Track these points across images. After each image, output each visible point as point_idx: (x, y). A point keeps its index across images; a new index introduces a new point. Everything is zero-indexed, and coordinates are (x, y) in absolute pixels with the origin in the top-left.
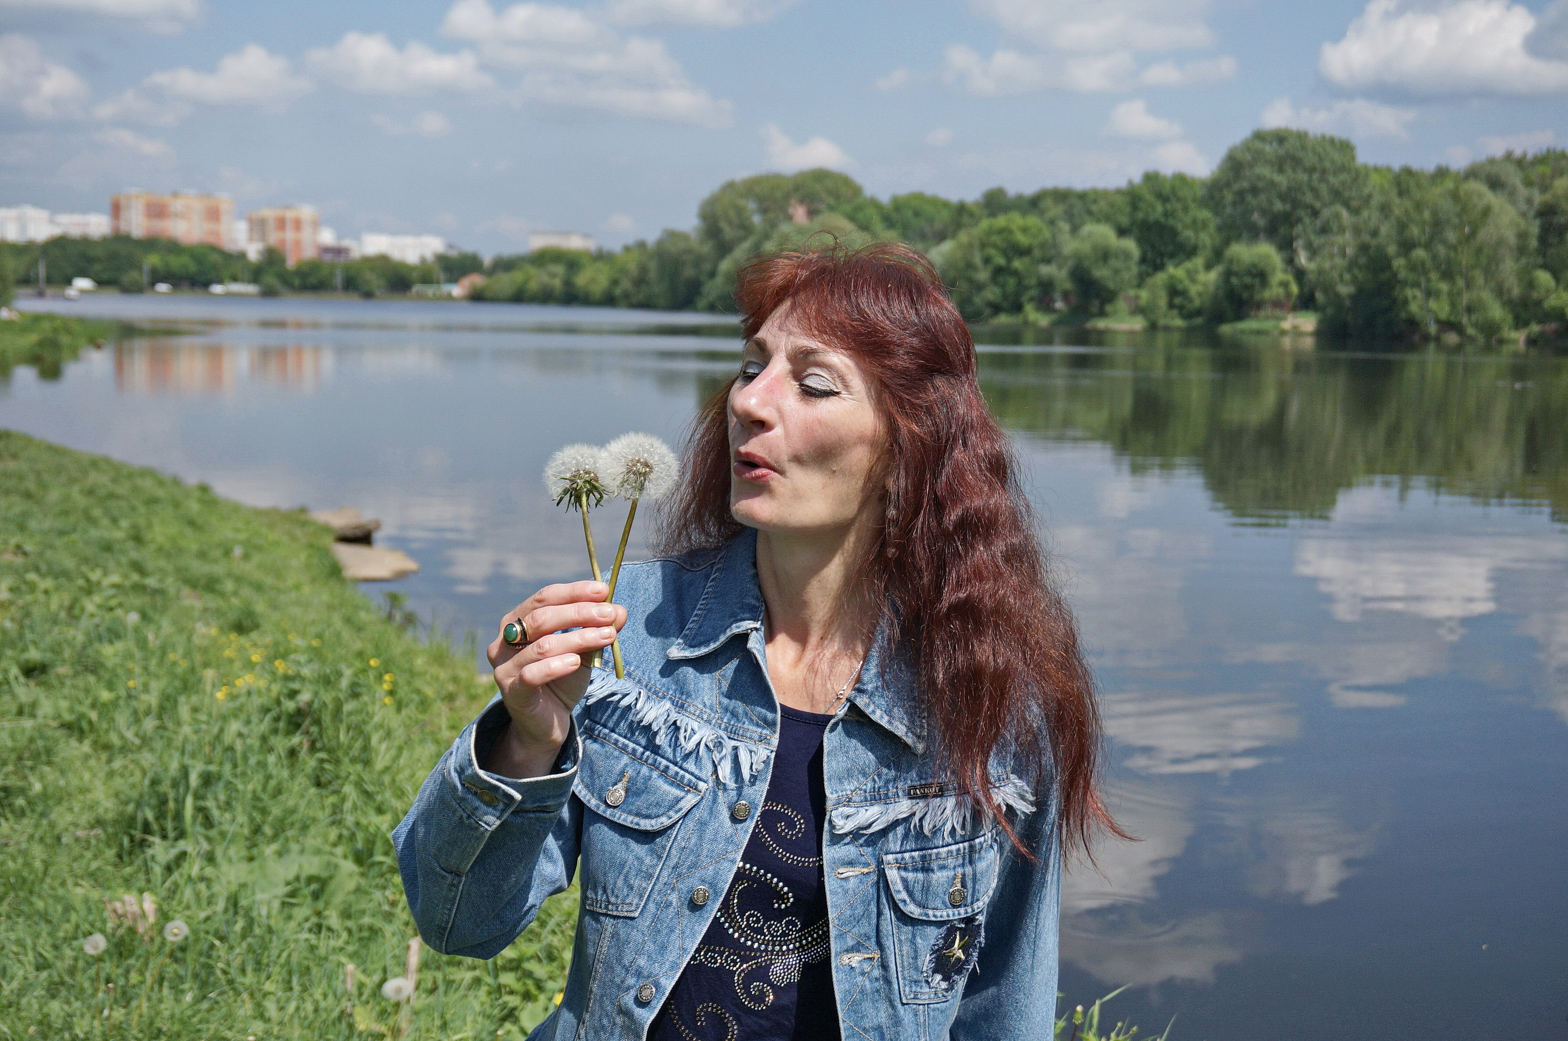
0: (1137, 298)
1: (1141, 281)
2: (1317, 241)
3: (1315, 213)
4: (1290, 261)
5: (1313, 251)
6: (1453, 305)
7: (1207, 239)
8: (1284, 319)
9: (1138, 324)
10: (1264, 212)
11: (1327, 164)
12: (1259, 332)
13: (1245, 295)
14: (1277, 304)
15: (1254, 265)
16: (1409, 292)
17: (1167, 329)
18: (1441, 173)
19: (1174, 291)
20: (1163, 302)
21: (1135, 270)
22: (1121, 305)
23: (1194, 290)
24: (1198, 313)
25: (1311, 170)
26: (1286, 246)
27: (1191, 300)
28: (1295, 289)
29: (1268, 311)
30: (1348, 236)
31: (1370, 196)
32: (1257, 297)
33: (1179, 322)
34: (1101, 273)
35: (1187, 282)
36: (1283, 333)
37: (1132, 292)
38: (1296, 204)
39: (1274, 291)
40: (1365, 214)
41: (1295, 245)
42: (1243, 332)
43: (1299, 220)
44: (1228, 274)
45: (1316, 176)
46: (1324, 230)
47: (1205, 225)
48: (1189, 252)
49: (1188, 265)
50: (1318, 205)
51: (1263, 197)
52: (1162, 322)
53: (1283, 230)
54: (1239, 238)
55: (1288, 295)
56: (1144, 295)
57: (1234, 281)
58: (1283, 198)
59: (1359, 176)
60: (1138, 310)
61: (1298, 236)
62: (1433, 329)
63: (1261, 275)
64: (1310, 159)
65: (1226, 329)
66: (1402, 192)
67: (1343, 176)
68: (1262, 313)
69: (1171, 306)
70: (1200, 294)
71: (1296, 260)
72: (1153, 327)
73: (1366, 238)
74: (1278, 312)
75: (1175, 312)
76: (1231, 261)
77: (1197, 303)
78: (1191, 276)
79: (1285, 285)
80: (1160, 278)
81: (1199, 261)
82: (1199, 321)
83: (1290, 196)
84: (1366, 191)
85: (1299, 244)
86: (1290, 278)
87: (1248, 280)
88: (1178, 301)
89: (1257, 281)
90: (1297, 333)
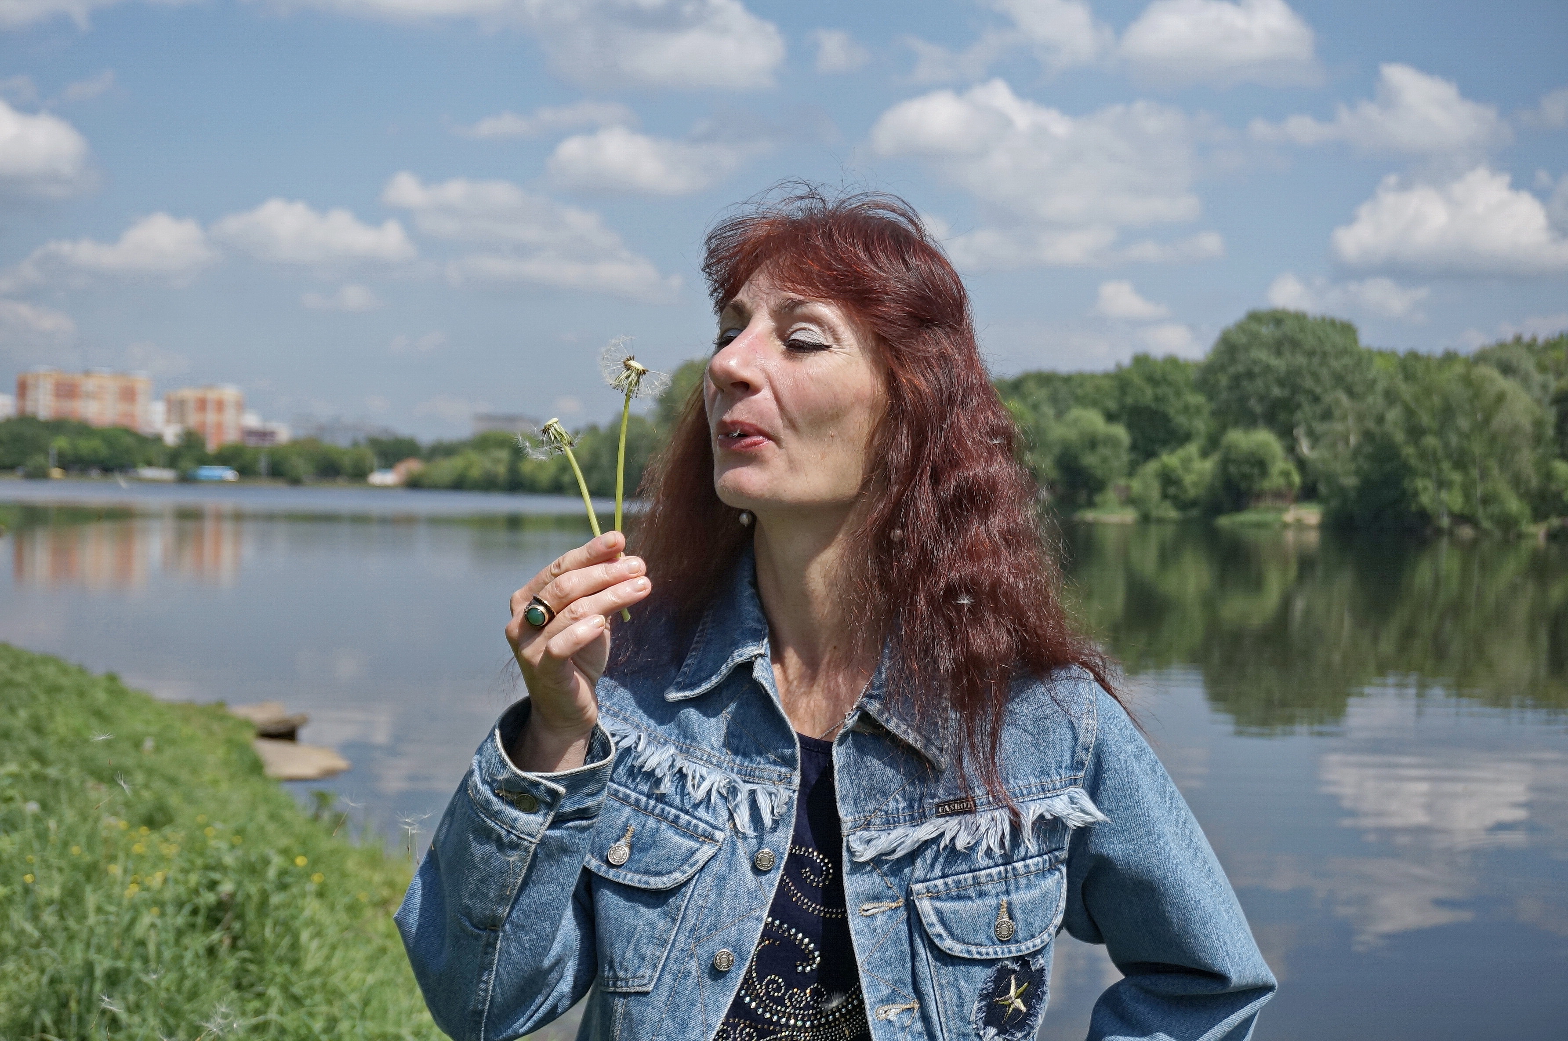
0: (1128, 488)
1: (1132, 470)
2: (1320, 427)
3: (1316, 399)
4: (1291, 449)
5: (1315, 438)
6: (1467, 496)
7: (1201, 425)
8: (1287, 510)
9: (1129, 516)
10: (1262, 398)
11: (1328, 347)
12: (1259, 525)
13: (1243, 485)
14: (1278, 495)
15: (1252, 454)
16: (1420, 483)
17: (1160, 521)
18: (1450, 358)
19: (1168, 479)
20: (1155, 492)
21: (1125, 457)
22: (1111, 496)
23: (1189, 479)
24: (1194, 503)
25: (1311, 354)
26: (1286, 433)
27: (1186, 491)
28: (1297, 479)
29: (1267, 503)
30: (1351, 421)
31: (1374, 382)
32: (1257, 487)
33: (1173, 514)
34: (1089, 460)
35: (1180, 472)
36: (1286, 526)
37: (1122, 482)
38: (1296, 389)
39: (1275, 481)
40: (1370, 400)
41: (1295, 432)
42: (1242, 525)
43: (1299, 406)
44: (1226, 462)
45: (1316, 360)
46: (1327, 415)
47: (1198, 410)
48: (1182, 438)
49: (1181, 453)
50: (1318, 390)
51: (1259, 383)
52: (1155, 513)
53: (1282, 416)
54: (1236, 424)
55: (1290, 485)
56: (1136, 485)
57: (1232, 469)
58: (1281, 383)
59: (1363, 359)
60: (1130, 501)
61: (1297, 424)
62: (1445, 522)
63: (1261, 464)
64: (1310, 342)
65: (1224, 522)
66: (1409, 376)
67: (1347, 360)
68: (1262, 505)
69: (1165, 496)
70: (1195, 484)
71: (1298, 449)
72: (1146, 519)
73: (1371, 425)
74: (1280, 504)
75: (1168, 504)
76: (1229, 448)
77: (1192, 493)
78: (1186, 463)
79: (1286, 474)
80: (1152, 467)
81: (1192, 449)
82: (1194, 513)
83: (1289, 380)
84: (1371, 375)
85: (1300, 432)
86: (1291, 466)
87: (1246, 469)
88: (1172, 490)
89: (1256, 471)
90: (1300, 525)
